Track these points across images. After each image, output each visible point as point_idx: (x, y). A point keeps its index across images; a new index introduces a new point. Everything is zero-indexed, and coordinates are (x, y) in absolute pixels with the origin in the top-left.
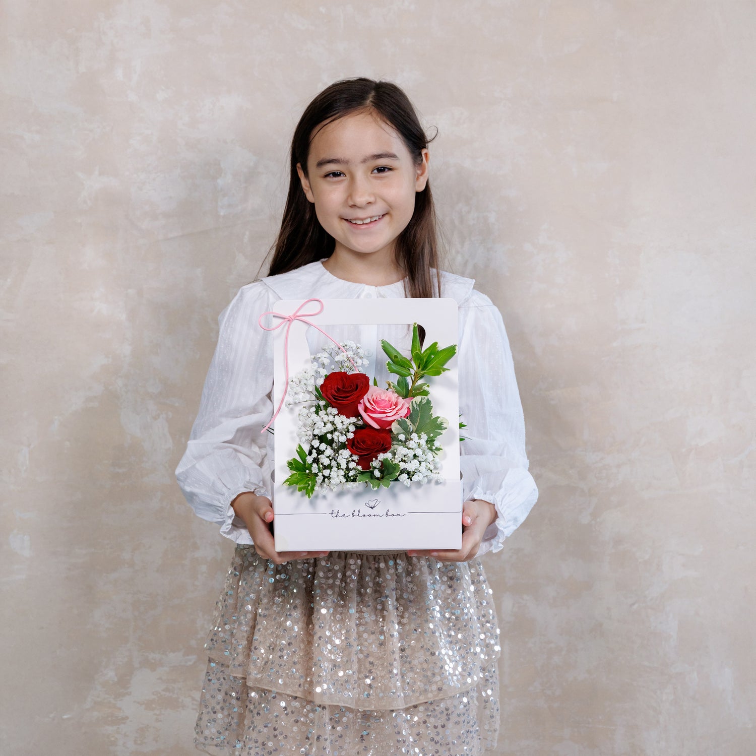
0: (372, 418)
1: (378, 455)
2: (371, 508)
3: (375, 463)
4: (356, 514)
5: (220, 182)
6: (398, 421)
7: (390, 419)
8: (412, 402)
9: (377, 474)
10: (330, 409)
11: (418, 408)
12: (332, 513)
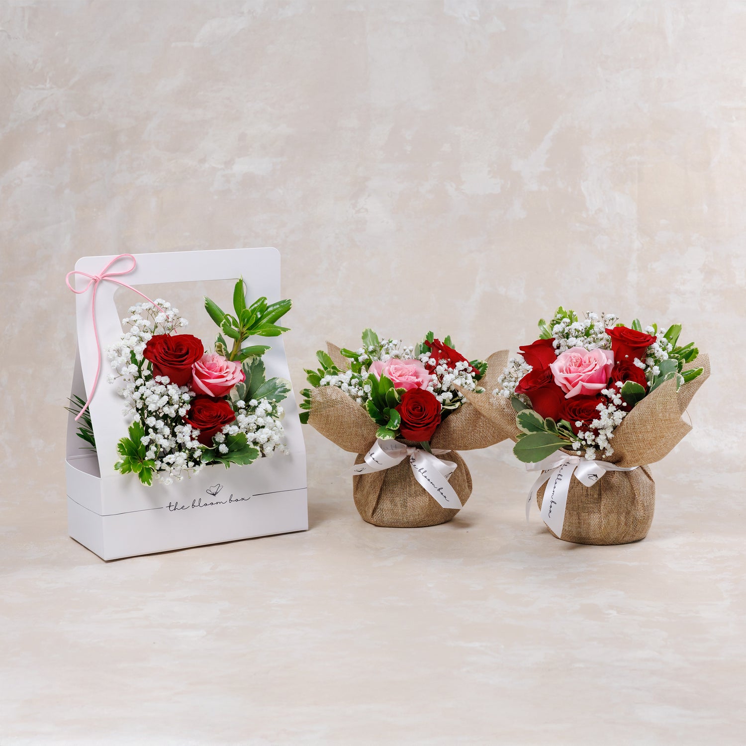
0: (207, 384)
1: (223, 427)
2: (213, 494)
3: (220, 437)
4: (196, 504)
6: (237, 386)
7: (230, 384)
8: (244, 364)
9: (223, 449)
10: (159, 378)
11: (250, 371)
12: (170, 507)
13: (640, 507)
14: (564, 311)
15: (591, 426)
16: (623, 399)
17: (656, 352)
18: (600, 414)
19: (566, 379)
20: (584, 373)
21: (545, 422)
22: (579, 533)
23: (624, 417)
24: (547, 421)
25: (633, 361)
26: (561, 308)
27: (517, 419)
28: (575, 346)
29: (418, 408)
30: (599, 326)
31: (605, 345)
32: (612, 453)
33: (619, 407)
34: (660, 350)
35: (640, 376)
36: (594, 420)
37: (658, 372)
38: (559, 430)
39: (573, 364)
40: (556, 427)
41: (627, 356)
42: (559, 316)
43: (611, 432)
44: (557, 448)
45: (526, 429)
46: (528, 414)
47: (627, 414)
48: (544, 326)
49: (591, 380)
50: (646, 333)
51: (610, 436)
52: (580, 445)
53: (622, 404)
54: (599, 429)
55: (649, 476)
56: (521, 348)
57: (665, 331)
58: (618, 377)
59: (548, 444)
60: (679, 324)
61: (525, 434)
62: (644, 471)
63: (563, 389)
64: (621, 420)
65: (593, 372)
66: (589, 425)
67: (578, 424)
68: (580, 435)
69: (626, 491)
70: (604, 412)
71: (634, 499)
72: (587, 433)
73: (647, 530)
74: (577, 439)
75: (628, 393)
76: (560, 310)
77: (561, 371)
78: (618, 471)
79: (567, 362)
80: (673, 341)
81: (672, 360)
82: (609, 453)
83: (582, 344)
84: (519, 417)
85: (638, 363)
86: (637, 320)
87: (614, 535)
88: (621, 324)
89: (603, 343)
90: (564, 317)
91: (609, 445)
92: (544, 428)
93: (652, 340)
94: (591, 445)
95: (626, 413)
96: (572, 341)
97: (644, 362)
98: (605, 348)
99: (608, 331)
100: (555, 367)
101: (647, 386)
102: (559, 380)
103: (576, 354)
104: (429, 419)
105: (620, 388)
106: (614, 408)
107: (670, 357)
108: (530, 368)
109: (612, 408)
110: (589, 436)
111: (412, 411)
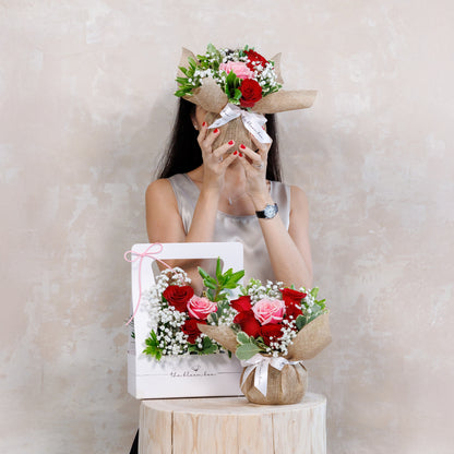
0: (195, 312)
1: (200, 334)
2: (195, 370)
3: (199, 340)
4: (186, 374)
5: (88, 23)
6: (211, 314)
7: (207, 312)
9: (200, 346)
10: (170, 307)
15: (277, 339)
16: (294, 325)
17: (307, 301)
18: (283, 333)
19: (261, 315)
24: (251, 338)
32: (288, 353)
33: (293, 329)
36: (280, 336)
41: (291, 303)
45: (241, 342)
46: (242, 334)
49: (276, 315)
52: (271, 349)
54: (282, 341)
55: (304, 367)
58: (290, 313)
59: (252, 350)
63: (260, 320)
65: (277, 311)
67: (271, 338)
68: (272, 344)
72: (276, 343)
74: (269, 346)
77: (258, 311)
84: (238, 336)
89: (278, 297)
91: (287, 349)
92: (250, 342)
93: (304, 295)
98: (280, 299)
100: (254, 309)
102: (257, 316)
106: (290, 330)
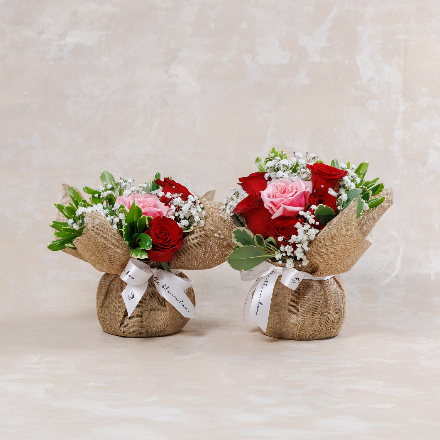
13: (332, 310)
14: (276, 151)
15: (290, 241)
16: (316, 219)
17: (346, 183)
18: (298, 231)
19: (272, 203)
20: (286, 198)
21: (255, 237)
22: (281, 330)
23: (317, 234)
24: (257, 237)
25: (328, 190)
26: (274, 149)
27: (233, 235)
28: (282, 178)
29: (164, 233)
30: (303, 162)
31: (307, 178)
32: (307, 263)
33: (313, 226)
34: (350, 182)
35: (332, 202)
36: (292, 235)
37: (346, 198)
38: (267, 245)
39: (279, 191)
40: (265, 243)
41: (322, 186)
42: (272, 155)
43: (307, 246)
44: (265, 259)
45: (239, 243)
46: (242, 230)
47: (320, 232)
48: (260, 163)
49: (291, 204)
50: (341, 169)
51: (307, 249)
52: (281, 256)
53: (315, 223)
54: (297, 243)
55: (339, 285)
56: (240, 179)
57: (356, 167)
58: (313, 201)
59: (256, 256)
60: (367, 162)
61: (239, 247)
62: (336, 281)
63: (270, 211)
64: (315, 236)
65: (294, 197)
66: (289, 240)
67: (280, 239)
68: (282, 248)
69: (320, 297)
70: (301, 229)
71: (327, 303)
72: (287, 247)
73: (337, 330)
74: (279, 251)
75: (320, 214)
76: (273, 151)
77: (269, 196)
78: (314, 280)
79: (273, 190)
80: (362, 176)
81: (358, 189)
82: (305, 263)
83: (287, 176)
84: (234, 232)
85: (332, 192)
86: (336, 159)
87: (309, 332)
88: (320, 162)
89: (304, 176)
90: (276, 156)
91: (305, 257)
92: (255, 243)
93: (343, 173)
94: (290, 257)
95: (318, 230)
96: (280, 174)
97: (337, 191)
98: (306, 179)
99: (309, 167)
100: (264, 194)
101: (337, 209)
102: (267, 204)
103: (281, 184)
104: (174, 242)
105: (314, 210)
106: (309, 226)
107: (357, 187)
108: (246, 195)
109: (307, 226)
110: (289, 249)
111: (159, 235)
